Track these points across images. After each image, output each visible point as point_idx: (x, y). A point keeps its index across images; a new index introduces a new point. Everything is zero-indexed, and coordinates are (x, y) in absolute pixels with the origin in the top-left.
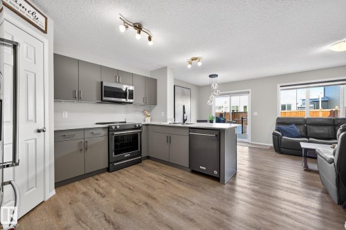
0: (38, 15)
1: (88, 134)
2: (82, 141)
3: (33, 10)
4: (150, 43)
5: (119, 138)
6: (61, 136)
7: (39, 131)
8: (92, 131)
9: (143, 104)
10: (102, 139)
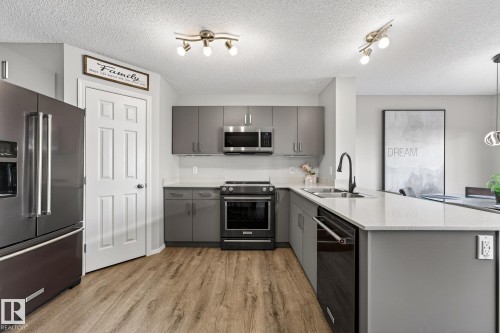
0: (138, 75)
1: (196, 195)
2: (190, 202)
3: (132, 73)
4: (233, 51)
5: (238, 205)
6: (171, 194)
7: (139, 187)
8: (202, 192)
9: (292, 152)
10: (214, 202)
